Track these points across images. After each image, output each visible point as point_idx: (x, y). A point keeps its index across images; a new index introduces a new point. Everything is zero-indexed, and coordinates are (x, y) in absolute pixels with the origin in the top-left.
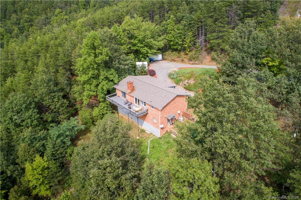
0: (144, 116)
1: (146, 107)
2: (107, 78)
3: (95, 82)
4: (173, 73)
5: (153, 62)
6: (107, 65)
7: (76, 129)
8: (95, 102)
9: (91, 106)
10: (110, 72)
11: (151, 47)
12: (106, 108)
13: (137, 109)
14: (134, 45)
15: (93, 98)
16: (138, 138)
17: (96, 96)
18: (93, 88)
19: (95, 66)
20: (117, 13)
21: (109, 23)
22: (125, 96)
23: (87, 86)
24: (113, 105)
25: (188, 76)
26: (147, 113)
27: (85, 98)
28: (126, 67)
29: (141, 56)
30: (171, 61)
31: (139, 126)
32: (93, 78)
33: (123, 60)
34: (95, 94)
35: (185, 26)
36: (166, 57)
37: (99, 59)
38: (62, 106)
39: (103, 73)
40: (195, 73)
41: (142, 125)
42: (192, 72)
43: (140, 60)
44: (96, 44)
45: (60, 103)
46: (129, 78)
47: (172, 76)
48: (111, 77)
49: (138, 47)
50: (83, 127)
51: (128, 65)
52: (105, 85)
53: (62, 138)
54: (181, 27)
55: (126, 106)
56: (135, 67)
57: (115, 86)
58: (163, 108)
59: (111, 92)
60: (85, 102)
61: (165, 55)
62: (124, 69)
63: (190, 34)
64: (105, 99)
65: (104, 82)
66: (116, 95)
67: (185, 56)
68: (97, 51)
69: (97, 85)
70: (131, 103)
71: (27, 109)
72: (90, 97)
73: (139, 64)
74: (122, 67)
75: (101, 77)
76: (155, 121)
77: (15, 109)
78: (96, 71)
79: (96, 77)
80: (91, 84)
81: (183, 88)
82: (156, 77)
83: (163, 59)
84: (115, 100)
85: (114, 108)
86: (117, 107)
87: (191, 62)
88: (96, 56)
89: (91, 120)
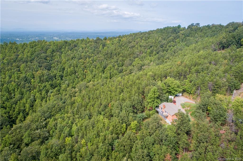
0: (167, 117)
1: (168, 114)
2: (157, 102)
3: (153, 102)
4: (182, 104)
5: (177, 96)
6: (158, 98)
7: (144, 116)
8: (151, 109)
9: (150, 110)
10: (158, 100)
11: (176, 91)
12: (155, 112)
13: (165, 114)
14: (170, 89)
15: (151, 107)
16: (164, 124)
17: (152, 107)
18: (152, 104)
19: (154, 98)
20: (165, 72)
21: (161, 76)
22: (162, 109)
23: (150, 103)
24: (157, 111)
25: (188, 106)
26: (168, 116)
27: (148, 107)
28: (164, 99)
29: (172, 94)
30: (185, 97)
31: (165, 120)
32: (152, 101)
33: (163, 96)
34: (152, 106)
35: (193, 84)
36: (184, 95)
37: (156, 96)
38: (140, 108)
39: (156, 100)
40: (191, 105)
41: (166, 120)
42: (190, 105)
43: (171, 95)
44: (155, 91)
45: (140, 107)
46: (165, 103)
47: (182, 105)
48: (158, 102)
49: (171, 90)
50: (146, 116)
51: (165, 98)
52: (156, 104)
53: (140, 118)
54: (191, 84)
55: (162, 113)
56: (168, 98)
57: (159, 105)
58: (173, 115)
59: (157, 107)
60: (148, 108)
61: (184, 94)
62: (163, 100)
63: (194, 88)
64: (155, 109)
65: (156, 103)
66: (159, 108)
67: (192, 97)
68: (155, 93)
69: (153, 104)
70: (163, 112)
71: (131, 107)
72: (150, 107)
73: (170, 97)
74: (163, 99)
75: (155, 101)
76: (170, 119)
77: (127, 106)
78: (154, 99)
79: (153, 101)
80: (151, 103)
81: (184, 110)
82: (176, 104)
83: (182, 96)
84: (158, 110)
85: (157, 112)
86: (158, 112)
87: (193, 100)
88: (155, 95)
89: (149, 115)
